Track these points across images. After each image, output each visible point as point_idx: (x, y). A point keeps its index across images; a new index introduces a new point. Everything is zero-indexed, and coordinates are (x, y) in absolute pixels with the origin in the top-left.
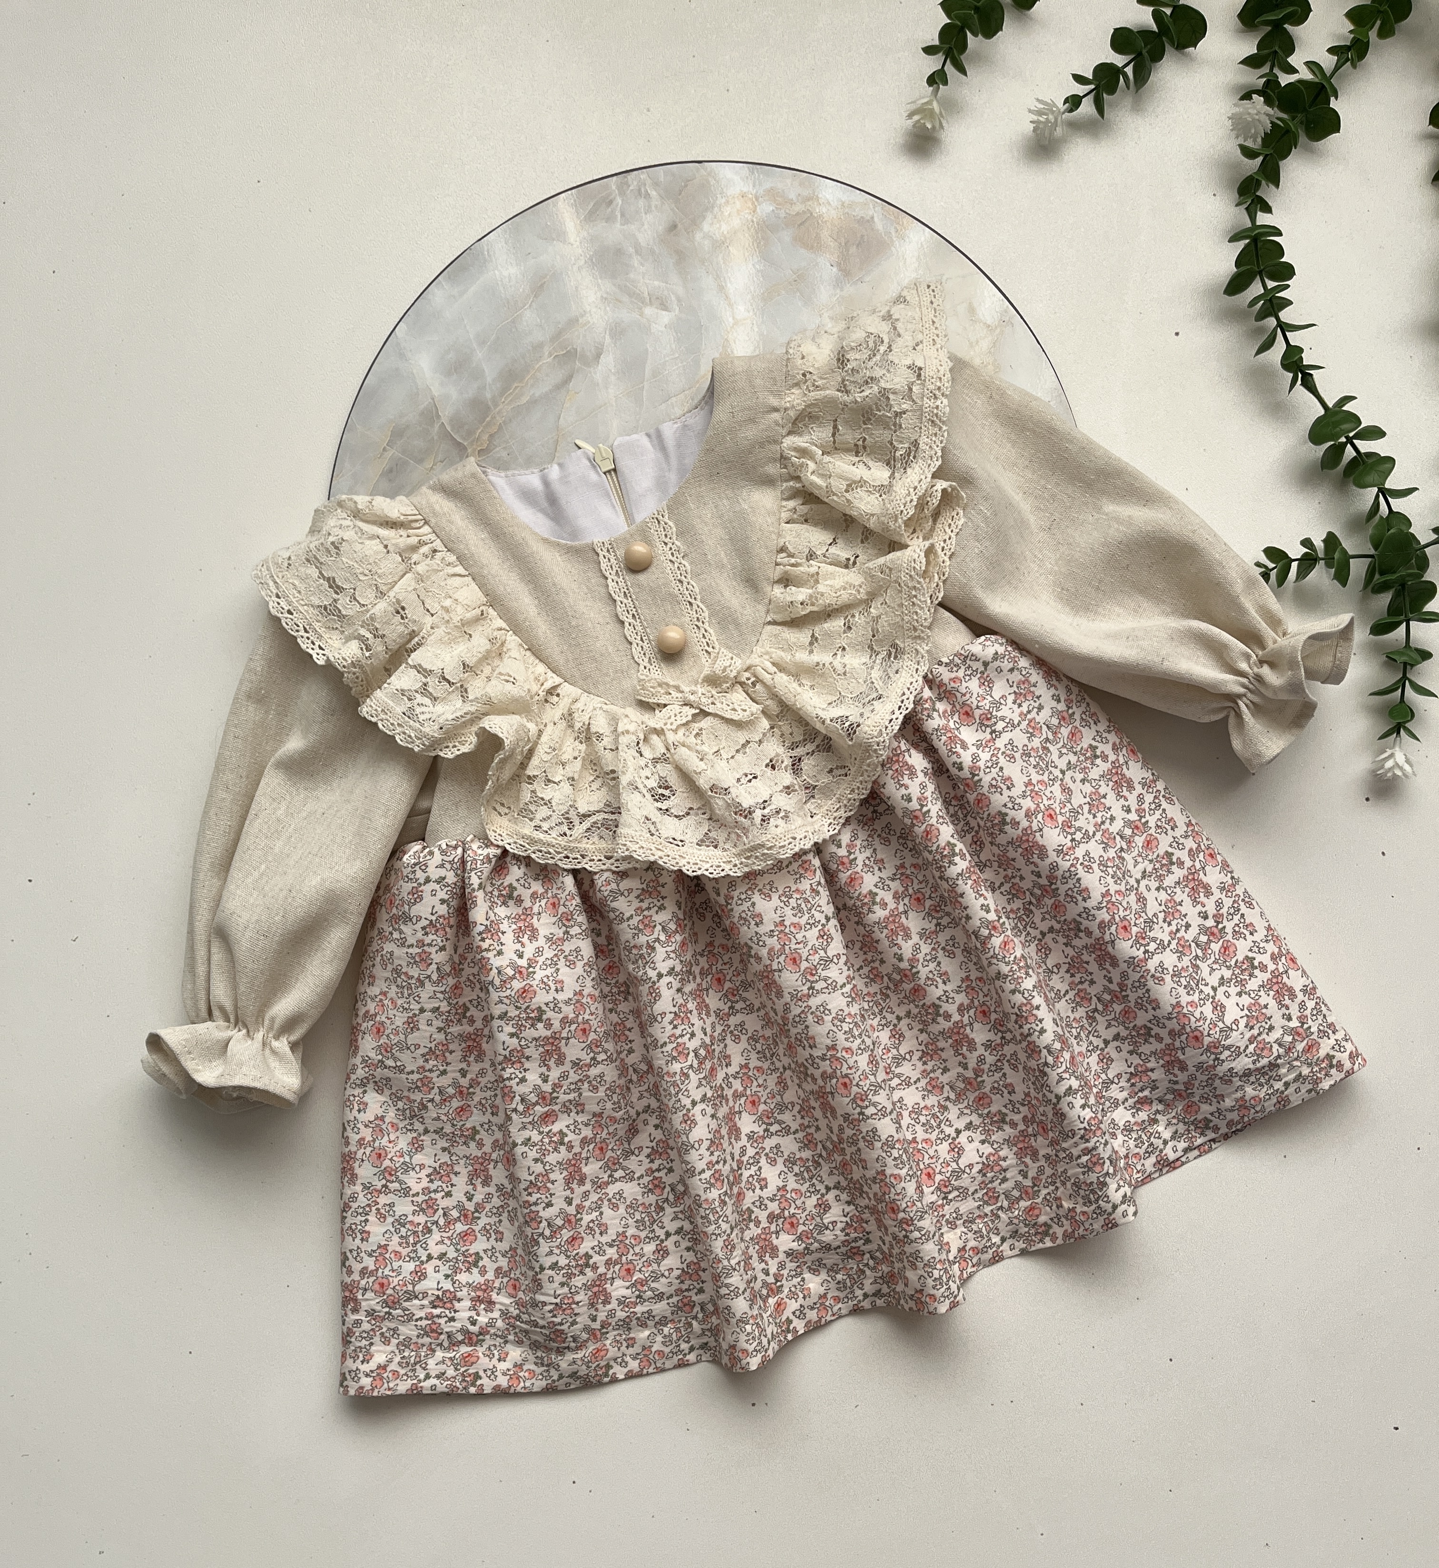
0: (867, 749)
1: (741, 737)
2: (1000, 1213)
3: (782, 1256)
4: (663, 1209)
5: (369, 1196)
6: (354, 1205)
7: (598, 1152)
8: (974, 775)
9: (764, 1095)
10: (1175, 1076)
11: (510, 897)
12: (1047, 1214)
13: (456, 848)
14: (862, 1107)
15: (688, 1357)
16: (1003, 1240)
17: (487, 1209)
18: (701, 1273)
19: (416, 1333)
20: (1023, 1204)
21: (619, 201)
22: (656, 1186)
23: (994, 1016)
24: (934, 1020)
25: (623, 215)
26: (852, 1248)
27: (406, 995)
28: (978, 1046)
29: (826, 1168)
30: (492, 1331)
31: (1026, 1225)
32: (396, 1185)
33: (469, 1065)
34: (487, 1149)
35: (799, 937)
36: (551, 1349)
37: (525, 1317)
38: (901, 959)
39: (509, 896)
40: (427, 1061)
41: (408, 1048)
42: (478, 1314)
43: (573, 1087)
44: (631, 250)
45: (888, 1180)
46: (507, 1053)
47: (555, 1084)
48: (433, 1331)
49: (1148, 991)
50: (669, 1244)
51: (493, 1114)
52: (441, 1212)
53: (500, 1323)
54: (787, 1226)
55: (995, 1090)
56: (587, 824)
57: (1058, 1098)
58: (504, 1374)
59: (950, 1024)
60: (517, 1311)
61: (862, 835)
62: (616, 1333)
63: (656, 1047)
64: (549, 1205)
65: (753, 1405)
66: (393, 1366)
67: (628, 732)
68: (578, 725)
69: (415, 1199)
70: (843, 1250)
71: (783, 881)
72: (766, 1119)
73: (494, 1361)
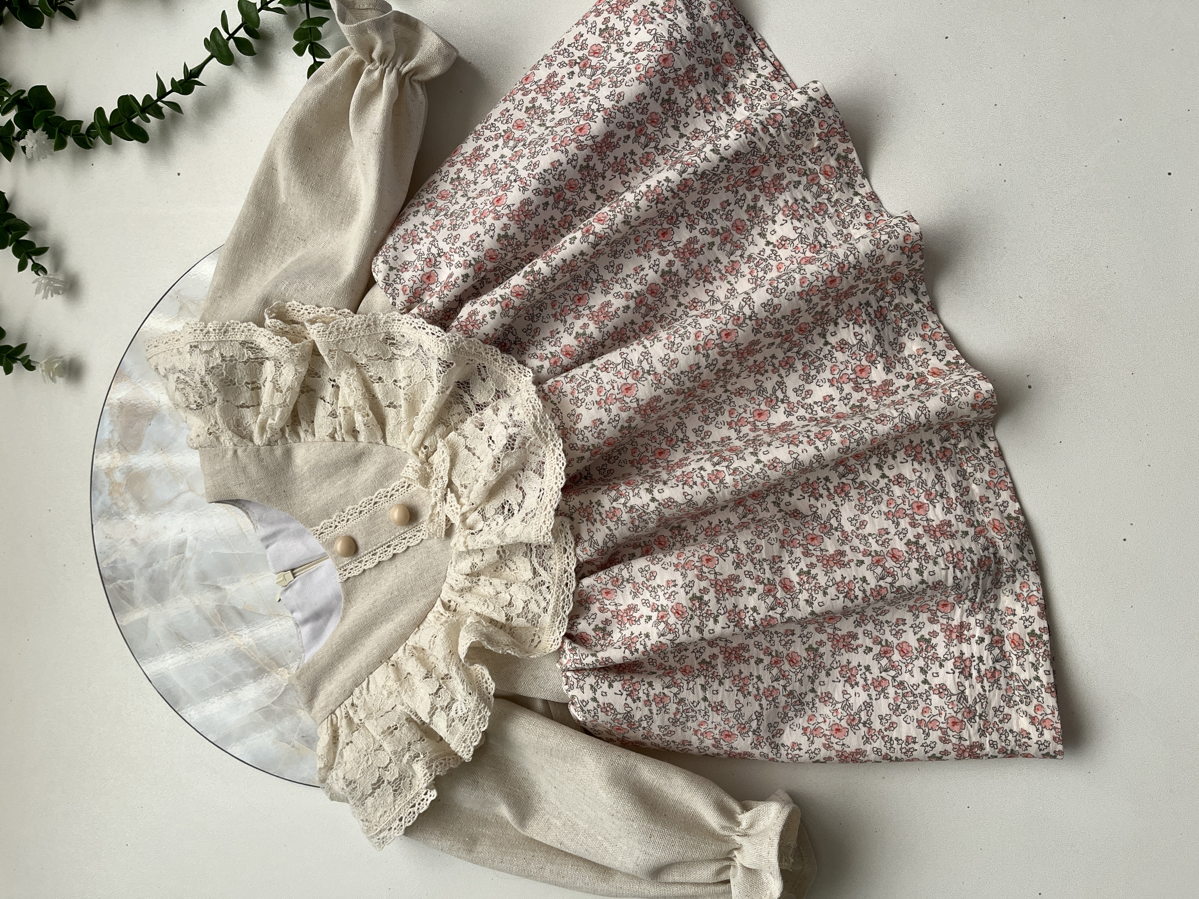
1: (463, 453)
2: (833, 200)
3: (891, 376)
4: (862, 483)
5: (875, 738)
6: (884, 751)
7: (815, 542)
8: (471, 265)
9: (752, 407)
10: (701, 74)
11: (603, 630)
12: (828, 159)
13: (567, 677)
14: (745, 319)
15: (992, 448)
16: (856, 194)
17: (878, 634)
18: (914, 444)
19: (997, 691)
20: (823, 181)
21: (119, 582)
22: (842, 490)
23: (666, 226)
24: (676, 274)
25: (128, 578)
26: (876, 316)
27: (693, 714)
28: (692, 235)
29: (808, 347)
30: (988, 623)
31: (841, 176)
32: (863, 715)
33: (752, 657)
34: (824, 637)
35: (608, 387)
36: (998, 569)
37: (971, 594)
38: (627, 307)
39: (604, 630)
40: (749, 693)
41: (740, 709)
42: (974, 636)
43: (758, 567)
44: (150, 570)
45: (806, 289)
46: (732, 624)
47: (757, 582)
48: (993, 676)
49: (630, 104)
50: (891, 474)
51: (793, 634)
52: (884, 674)
53: (980, 616)
54: (864, 374)
55: (728, 217)
56: (541, 570)
57: (722, 159)
58: (1027, 609)
59: (677, 260)
60: (966, 601)
61: (533, 350)
62: (977, 514)
63: (714, 498)
64: (864, 580)
65: (1030, 387)
66: (1031, 710)
67: (465, 542)
68: (468, 584)
69: (874, 697)
70: (879, 324)
71: (567, 407)
72: (773, 403)
73: (1015, 619)
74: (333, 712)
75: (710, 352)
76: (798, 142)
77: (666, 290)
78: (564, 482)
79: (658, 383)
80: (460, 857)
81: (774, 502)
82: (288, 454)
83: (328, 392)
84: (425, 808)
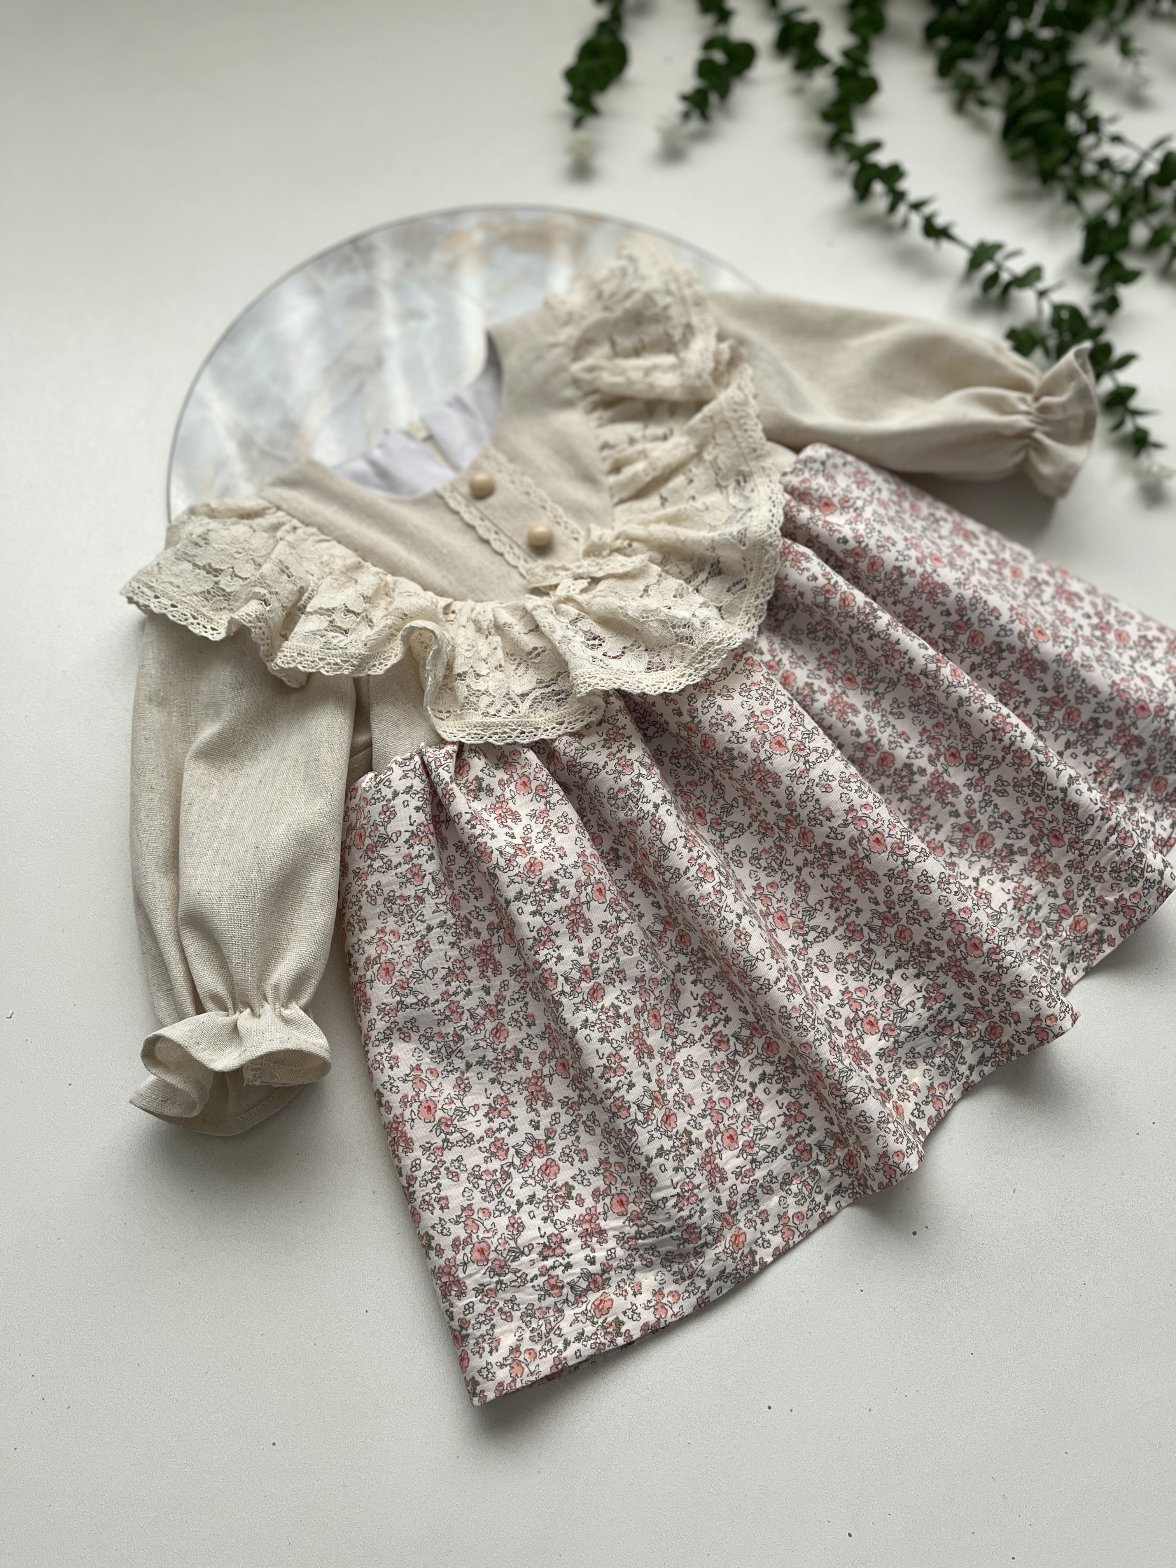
0: (761, 546)
1: (640, 585)
2: (1049, 942)
3: (876, 1060)
4: (736, 1063)
5: (433, 1157)
6: (419, 1174)
7: (653, 1021)
8: (860, 543)
9: (787, 908)
10: (1136, 755)
11: (480, 789)
12: (1094, 920)
13: (412, 758)
14: (902, 856)
15: (828, 1209)
16: (1064, 967)
17: (559, 1131)
18: (804, 1111)
19: (536, 1296)
20: (1067, 923)
22: (719, 1042)
23: (963, 754)
24: (911, 781)
25: (363, 266)
26: (940, 1021)
27: (407, 918)
28: (961, 788)
29: (880, 951)
30: (615, 1264)
31: (1079, 942)
32: (456, 1136)
33: (489, 981)
34: (536, 1066)
35: (775, 721)
36: (688, 1255)
37: (646, 1230)
38: (858, 734)
39: (478, 790)
40: (448, 983)
41: (426, 976)
42: (593, 1251)
43: (609, 953)
45: (958, 918)
46: (535, 934)
47: (591, 955)
48: (553, 1287)
49: (1084, 681)
50: (759, 1093)
51: (529, 1026)
52: (512, 1151)
53: (620, 1252)
54: (867, 1027)
55: (993, 825)
56: (528, 702)
57: (1064, 791)
58: (647, 1308)
59: (928, 778)
60: (635, 1228)
61: (777, 641)
62: (745, 1211)
63: (679, 877)
64: (631, 1085)
65: (914, 1233)
66: (526, 1345)
67: (539, 606)
68: (485, 625)
69: (482, 1144)
70: (931, 1028)
71: (735, 682)
72: (799, 930)
73: (630, 1297)
74: (279, 508)
75: (852, 826)
76: (1106, 876)
77: (888, 776)
78: (652, 693)
79: (795, 776)
80: (138, 689)
81: (679, 965)
82: (569, 404)
83: (656, 430)
84: (196, 631)
